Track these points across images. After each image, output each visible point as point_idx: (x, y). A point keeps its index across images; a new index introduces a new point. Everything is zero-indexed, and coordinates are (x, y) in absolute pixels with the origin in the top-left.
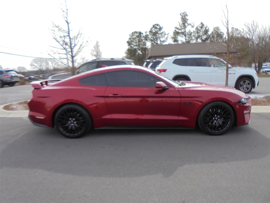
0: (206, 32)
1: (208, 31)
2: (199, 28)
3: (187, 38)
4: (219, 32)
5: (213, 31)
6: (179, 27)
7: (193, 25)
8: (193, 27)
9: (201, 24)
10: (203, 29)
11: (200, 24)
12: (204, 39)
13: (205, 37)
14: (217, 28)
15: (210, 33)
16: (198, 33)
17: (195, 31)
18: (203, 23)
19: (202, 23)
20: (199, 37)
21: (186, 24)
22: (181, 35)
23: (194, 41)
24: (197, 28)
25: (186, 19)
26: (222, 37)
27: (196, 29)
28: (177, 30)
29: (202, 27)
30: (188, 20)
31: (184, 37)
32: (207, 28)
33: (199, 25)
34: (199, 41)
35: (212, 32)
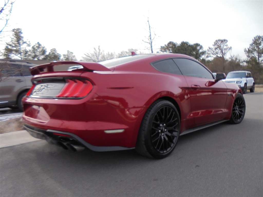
0: (44, 52)
1: (45, 52)
2: (35, 47)
3: (22, 57)
4: (56, 53)
6: (11, 43)
7: (30, 44)
9: (38, 44)
10: (41, 49)
11: (37, 43)
12: (42, 59)
13: (43, 57)
14: (54, 50)
15: (47, 53)
16: (34, 52)
17: (31, 50)
18: (40, 43)
19: (38, 43)
20: (35, 56)
21: (21, 42)
22: (14, 52)
24: (33, 48)
25: (21, 36)
26: (59, 58)
27: (32, 48)
28: (10, 47)
29: (38, 47)
31: (19, 55)
32: (44, 49)
33: (36, 44)
35: (50, 53)
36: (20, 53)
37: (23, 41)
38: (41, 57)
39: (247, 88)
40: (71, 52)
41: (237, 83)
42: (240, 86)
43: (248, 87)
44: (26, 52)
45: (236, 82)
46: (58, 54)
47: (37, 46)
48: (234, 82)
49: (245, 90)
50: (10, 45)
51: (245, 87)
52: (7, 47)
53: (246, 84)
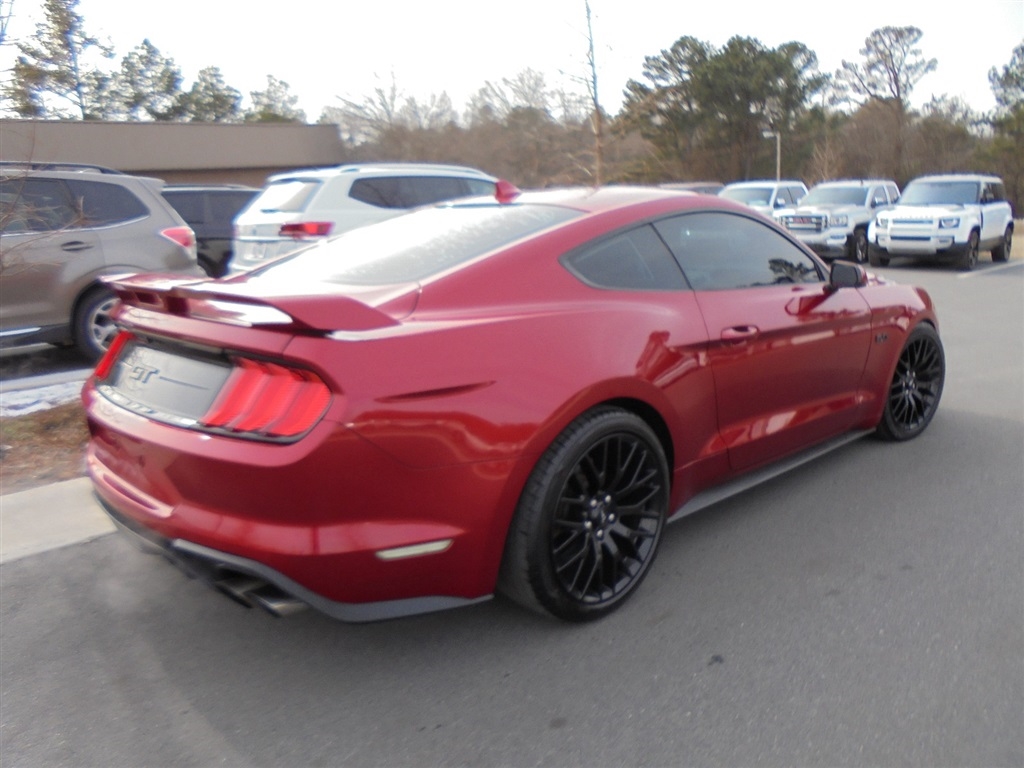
0: (171, 81)
1: (178, 80)
2: (135, 60)
3: (86, 101)
4: (221, 86)
5: (198, 81)
6: (36, 45)
7: (113, 47)
8: (108, 53)
9: (145, 47)
10: (158, 70)
11: (140, 46)
12: (165, 111)
13: (169, 104)
14: (215, 73)
15: (186, 87)
16: (132, 83)
17: (119, 71)
19: (146, 42)
21: (76, 38)
22: (51, 82)
23: (122, 117)
24: (127, 62)
25: (73, 14)
26: (234, 108)
27: (123, 64)
28: (32, 61)
29: (149, 61)
30: (79, 19)
31: (73, 95)
32: (173, 68)
33: (137, 48)
34: (143, 115)
35: (196, 85)
36: (77, 87)
37: (82, 35)
38: (164, 104)
39: (980, 246)
40: (281, 83)
41: (940, 226)
42: (953, 238)
43: (986, 241)
44: (101, 82)
45: (936, 224)
46: (229, 89)
47: (141, 57)
48: (931, 222)
49: (971, 256)
50: (34, 54)
51: (973, 245)
52: (21, 60)
53: (976, 230)
